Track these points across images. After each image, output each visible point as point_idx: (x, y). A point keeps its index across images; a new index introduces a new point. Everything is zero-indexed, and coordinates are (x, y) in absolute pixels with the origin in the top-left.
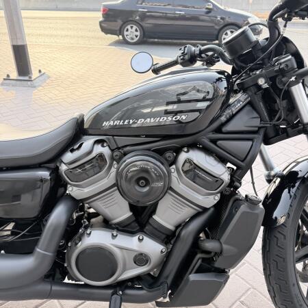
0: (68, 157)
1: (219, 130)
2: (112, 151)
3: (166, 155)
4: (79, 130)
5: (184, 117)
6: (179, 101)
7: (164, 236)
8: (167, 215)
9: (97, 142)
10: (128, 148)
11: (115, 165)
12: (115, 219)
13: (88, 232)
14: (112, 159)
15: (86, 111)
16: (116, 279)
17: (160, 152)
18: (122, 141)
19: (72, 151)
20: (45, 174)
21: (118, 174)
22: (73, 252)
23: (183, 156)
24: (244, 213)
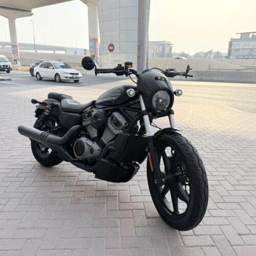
1: (129, 106)
6: (114, 93)
7: (103, 145)
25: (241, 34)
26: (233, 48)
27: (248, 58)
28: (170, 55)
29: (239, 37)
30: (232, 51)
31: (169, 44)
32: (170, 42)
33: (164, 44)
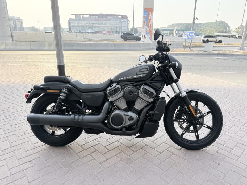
0: (109, 88)
1: (152, 80)
2: (121, 86)
3: (138, 87)
4: (111, 82)
5: (142, 75)
6: (140, 71)
7: (137, 113)
8: (138, 105)
9: (117, 84)
10: (126, 86)
11: (122, 90)
12: (122, 108)
13: (115, 110)
14: (122, 89)
15: (112, 77)
16: (123, 126)
17: (136, 86)
18: (124, 83)
19: (110, 87)
20: (102, 93)
21: (124, 94)
22: (110, 118)
23: (142, 87)
24: (160, 101)
25: (75, 15)
26: (71, 25)
27: (83, 33)
28: (22, 28)
29: (74, 17)
30: (71, 27)
31: (19, 20)
32: (20, 18)
33: (15, 19)
